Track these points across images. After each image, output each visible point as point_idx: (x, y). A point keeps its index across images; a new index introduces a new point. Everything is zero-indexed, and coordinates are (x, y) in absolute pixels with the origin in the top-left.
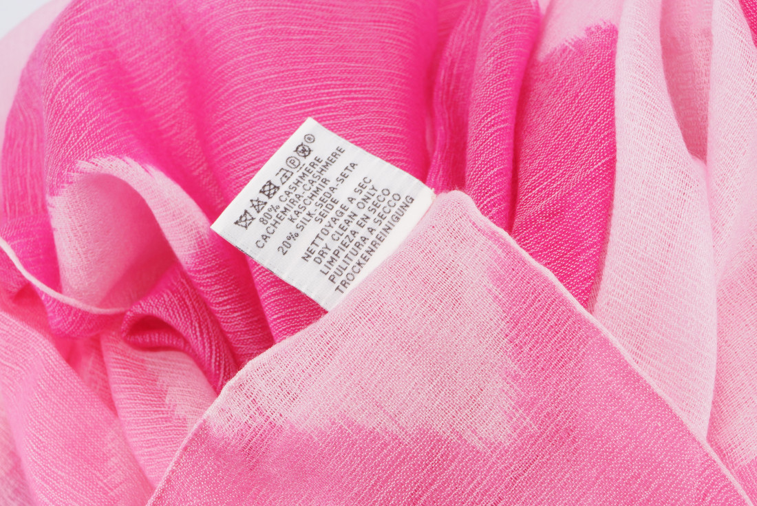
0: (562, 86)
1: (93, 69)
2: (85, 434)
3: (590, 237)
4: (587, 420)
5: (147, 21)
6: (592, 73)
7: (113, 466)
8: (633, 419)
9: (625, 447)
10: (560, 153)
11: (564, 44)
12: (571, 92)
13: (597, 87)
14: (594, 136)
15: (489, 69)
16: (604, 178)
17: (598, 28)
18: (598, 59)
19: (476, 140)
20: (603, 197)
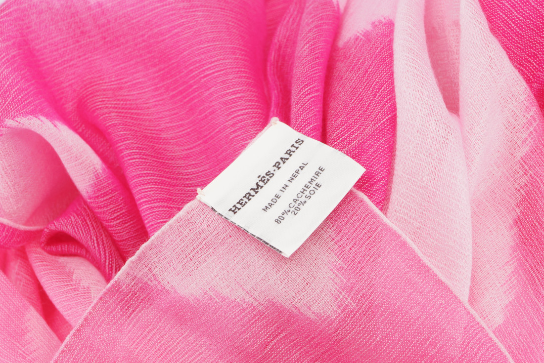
0: (356, 65)
1: (14, 52)
2: (9, 315)
3: (380, 173)
4: (392, 299)
5: (51, 23)
6: (377, 55)
7: (29, 339)
8: (424, 298)
9: (418, 318)
10: (356, 113)
11: (356, 35)
12: (363, 69)
13: (381, 64)
14: (380, 100)
15: (306, 52)
16: (388, 130)
17: (380, 22)
18: (381, 44)
19: (297, 104)
20: (388, 144)
